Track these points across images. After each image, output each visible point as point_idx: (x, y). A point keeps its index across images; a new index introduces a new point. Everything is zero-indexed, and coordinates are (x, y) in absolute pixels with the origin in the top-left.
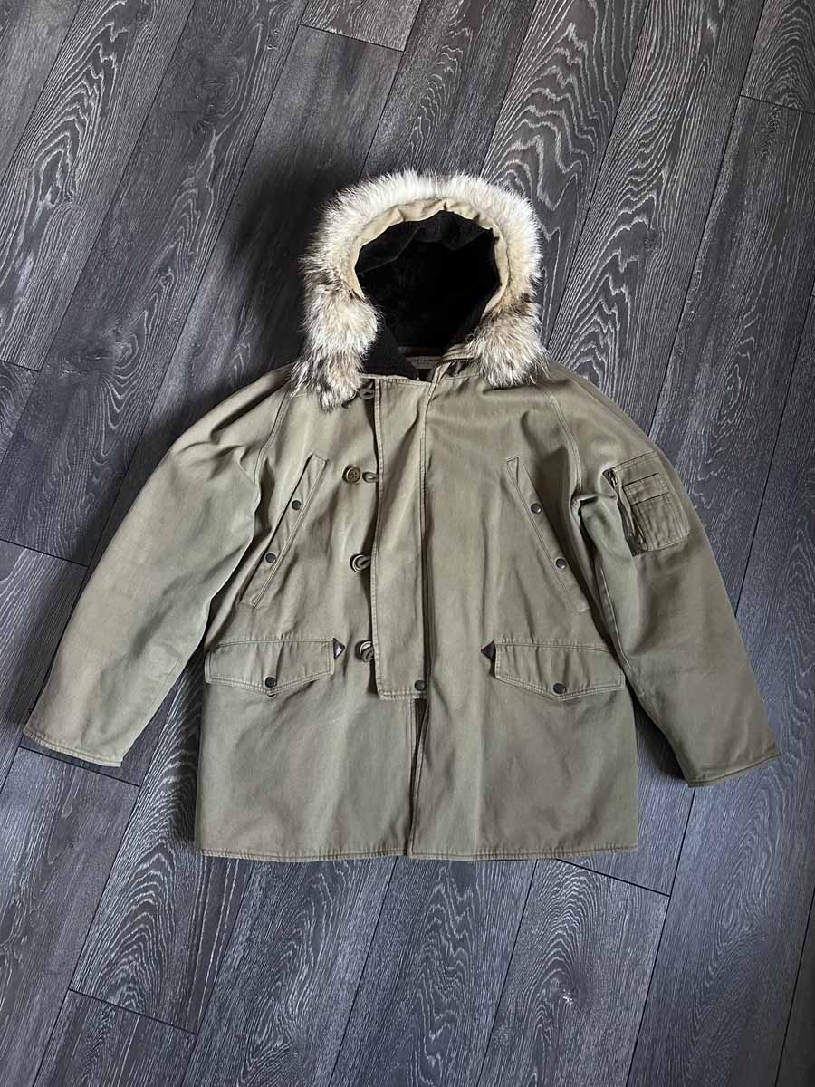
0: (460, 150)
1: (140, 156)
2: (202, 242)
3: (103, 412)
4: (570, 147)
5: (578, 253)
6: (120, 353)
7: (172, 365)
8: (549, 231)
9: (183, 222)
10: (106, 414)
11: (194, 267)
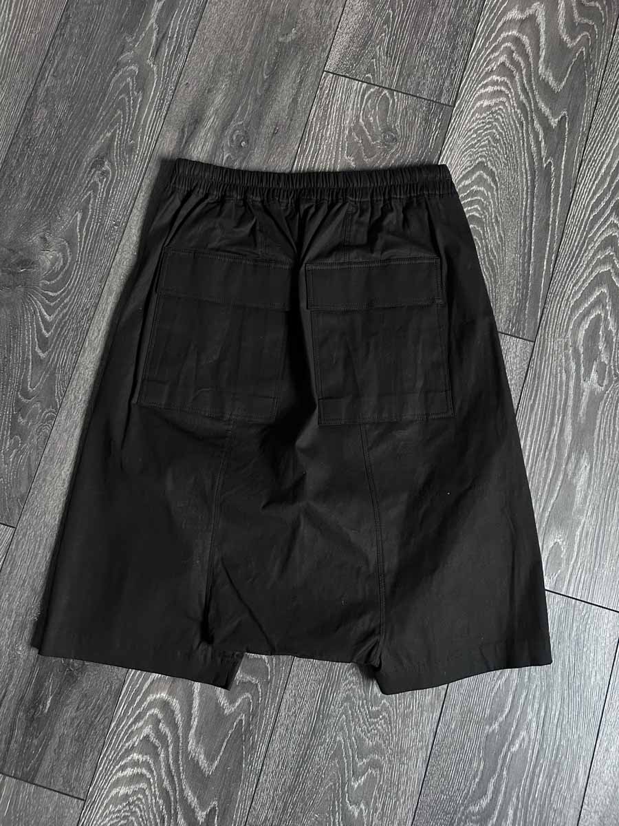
0: (447, 19)
1: (69, 26)
2: (144, 130)
3: (29, 336)
4: (576, 16)
5: (589, 142)
6: (48, 264)
7: (110, 278)
8: (554, 115)
9: (121, 105)
10: (33, 339)
11: (135, 158)
